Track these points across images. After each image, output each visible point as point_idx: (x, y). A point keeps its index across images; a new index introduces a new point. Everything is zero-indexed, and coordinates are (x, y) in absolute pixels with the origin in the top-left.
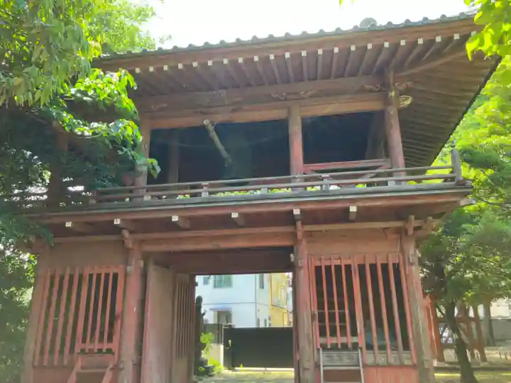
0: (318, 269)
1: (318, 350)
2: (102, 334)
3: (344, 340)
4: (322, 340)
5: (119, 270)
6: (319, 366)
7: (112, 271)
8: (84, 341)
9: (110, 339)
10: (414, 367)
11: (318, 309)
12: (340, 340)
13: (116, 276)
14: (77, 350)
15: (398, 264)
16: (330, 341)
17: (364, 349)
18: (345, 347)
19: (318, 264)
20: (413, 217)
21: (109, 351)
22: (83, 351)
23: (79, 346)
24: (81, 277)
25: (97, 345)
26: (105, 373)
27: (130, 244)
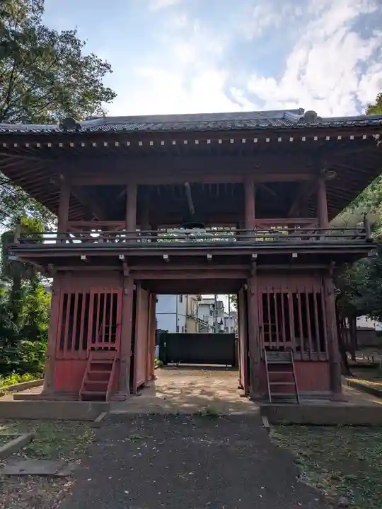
0: (264, 296)
1: (263, 350)
2: (107, 337)
3: (281, 344)
4: (267, 344)
5: (119, 291)
6: (265, 361)
7: (112, 292)
8: (94, 342)
9: (113, 340)
10: (327, 361)
11: (264, 322)
12: (277, 344)
13: (115, 295)
14: (89, 348)
15: (320, 294)
16: (272, 344)
17: (295, 350)
18: (282, 349)
19: (265, 292)
20: (334, 263)
21: (113, 349)
22: (93, 349)
23: (90, 345)
24: (88, 295)
25: (104, 345)
26: (112, 364)
27: (126, 273)
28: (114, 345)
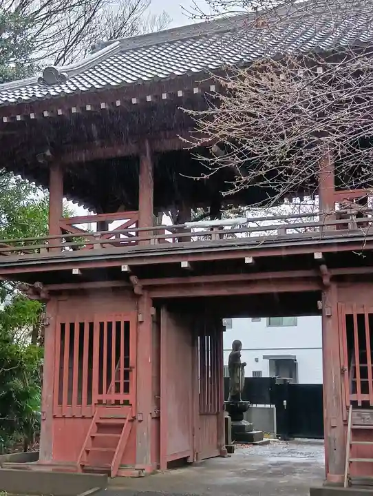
0: (349, 318)
2: (118, 385)
4: (353, 398)
5: (131, 318)
6: (348, 424)
7: (123, 319)
9: (127, 390)
12: (370, 398)
13: (127, 324)
14: (94, 400)
16: (361, 398)
19: (349, 313)
21: (127, 403)
22: (100, 402)
23: (96, 397)
24: (91, 325)
25: (113, 397)
26: (124, 424)
27: (137, 290)
28: (127, 397)
